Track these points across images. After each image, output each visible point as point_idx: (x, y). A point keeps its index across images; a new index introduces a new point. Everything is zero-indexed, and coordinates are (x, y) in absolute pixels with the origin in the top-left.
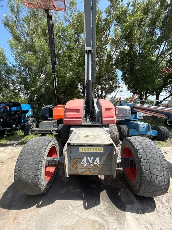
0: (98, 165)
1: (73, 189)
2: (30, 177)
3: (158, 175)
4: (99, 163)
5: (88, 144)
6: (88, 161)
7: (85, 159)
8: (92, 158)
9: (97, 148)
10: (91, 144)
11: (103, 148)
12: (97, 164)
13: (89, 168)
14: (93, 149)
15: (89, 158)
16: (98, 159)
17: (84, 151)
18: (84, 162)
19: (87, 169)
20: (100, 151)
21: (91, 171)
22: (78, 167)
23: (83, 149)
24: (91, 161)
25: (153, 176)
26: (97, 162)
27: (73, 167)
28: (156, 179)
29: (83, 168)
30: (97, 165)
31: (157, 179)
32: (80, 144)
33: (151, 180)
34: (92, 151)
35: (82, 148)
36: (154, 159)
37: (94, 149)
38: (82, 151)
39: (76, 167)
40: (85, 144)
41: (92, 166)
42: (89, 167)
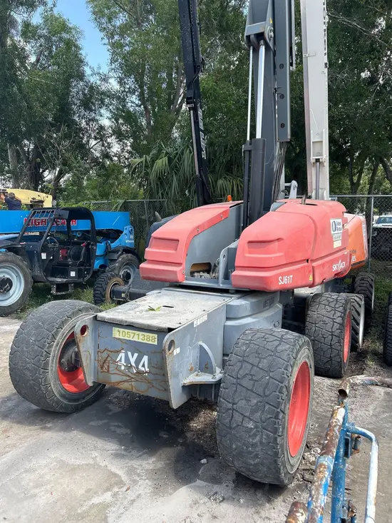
0: (146, 372)
1: (118, 426)
2: (28, 366)
3: (247, 414)
4: (147, 370)
5: (126, 322)
6: (127, 360)
7: (122, 355)
8: (136, 355)
9: (146, 334)
10: (133, 323)
11: (156, 336)
12: (143, 369)
13: (129, 376)
14: (138, 335)
15: (129, 354)
16: (145, 359)
17: (121, 337)
18: (120, 360)
19: (125, 378)
20: (150, 342)
21: (133, 383)
22: (110, 369)
23: (119, 331)
24: (133, 361)
25: (236, 415)
26: (143, 366)
27: (102, 368)
28: (240, 424)
29: (118, 373)
30: (143, 373)
31: (242, 423)
32: (113, 319)
33: (230, 422)
34: (136, 339)
35: (120, 329)
36: (252, 379)
37: (141, 337)
38: (117, 336)
39: (106, 367)
40: (122, 321)
41: (135, 371)
42: (130, 374)
